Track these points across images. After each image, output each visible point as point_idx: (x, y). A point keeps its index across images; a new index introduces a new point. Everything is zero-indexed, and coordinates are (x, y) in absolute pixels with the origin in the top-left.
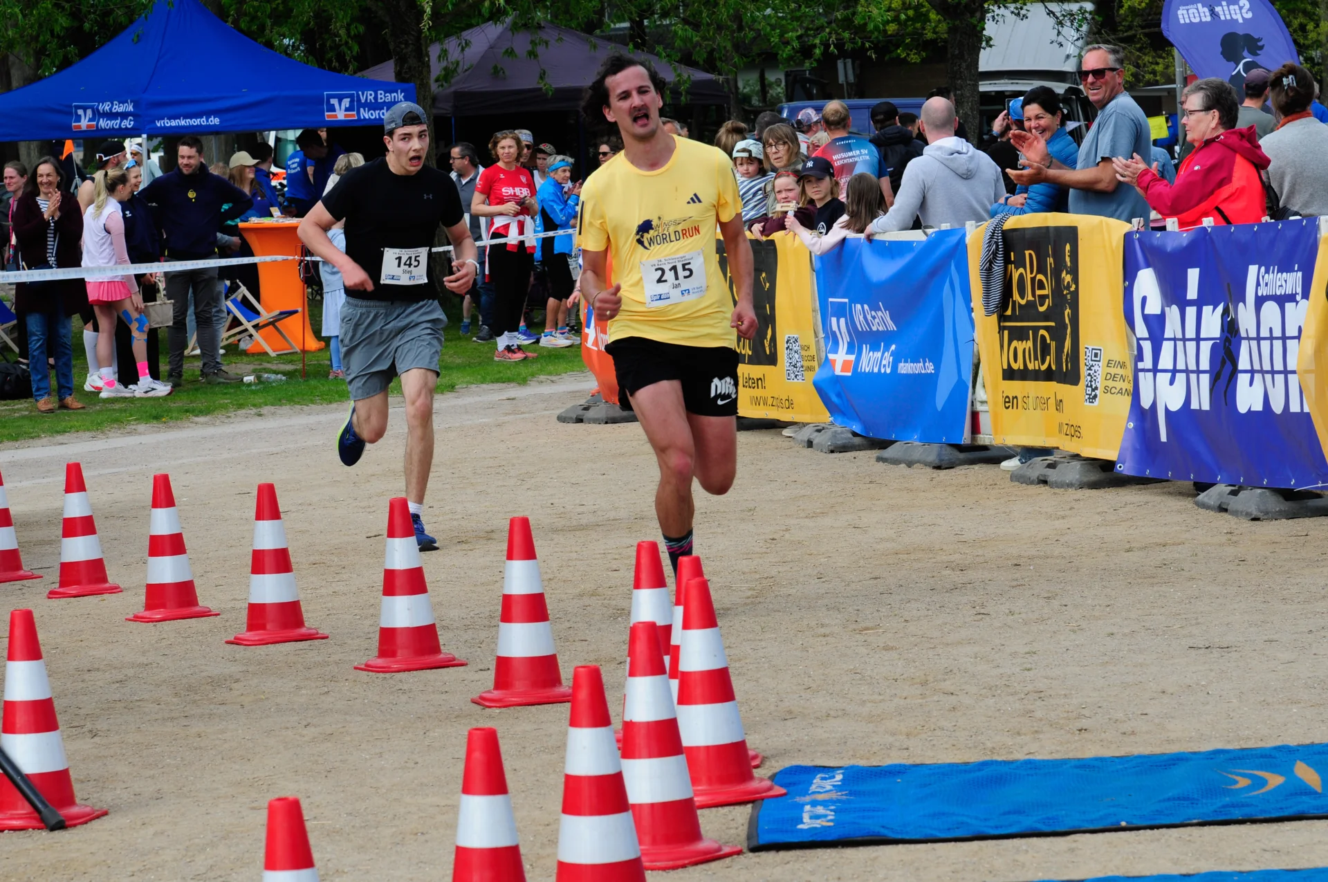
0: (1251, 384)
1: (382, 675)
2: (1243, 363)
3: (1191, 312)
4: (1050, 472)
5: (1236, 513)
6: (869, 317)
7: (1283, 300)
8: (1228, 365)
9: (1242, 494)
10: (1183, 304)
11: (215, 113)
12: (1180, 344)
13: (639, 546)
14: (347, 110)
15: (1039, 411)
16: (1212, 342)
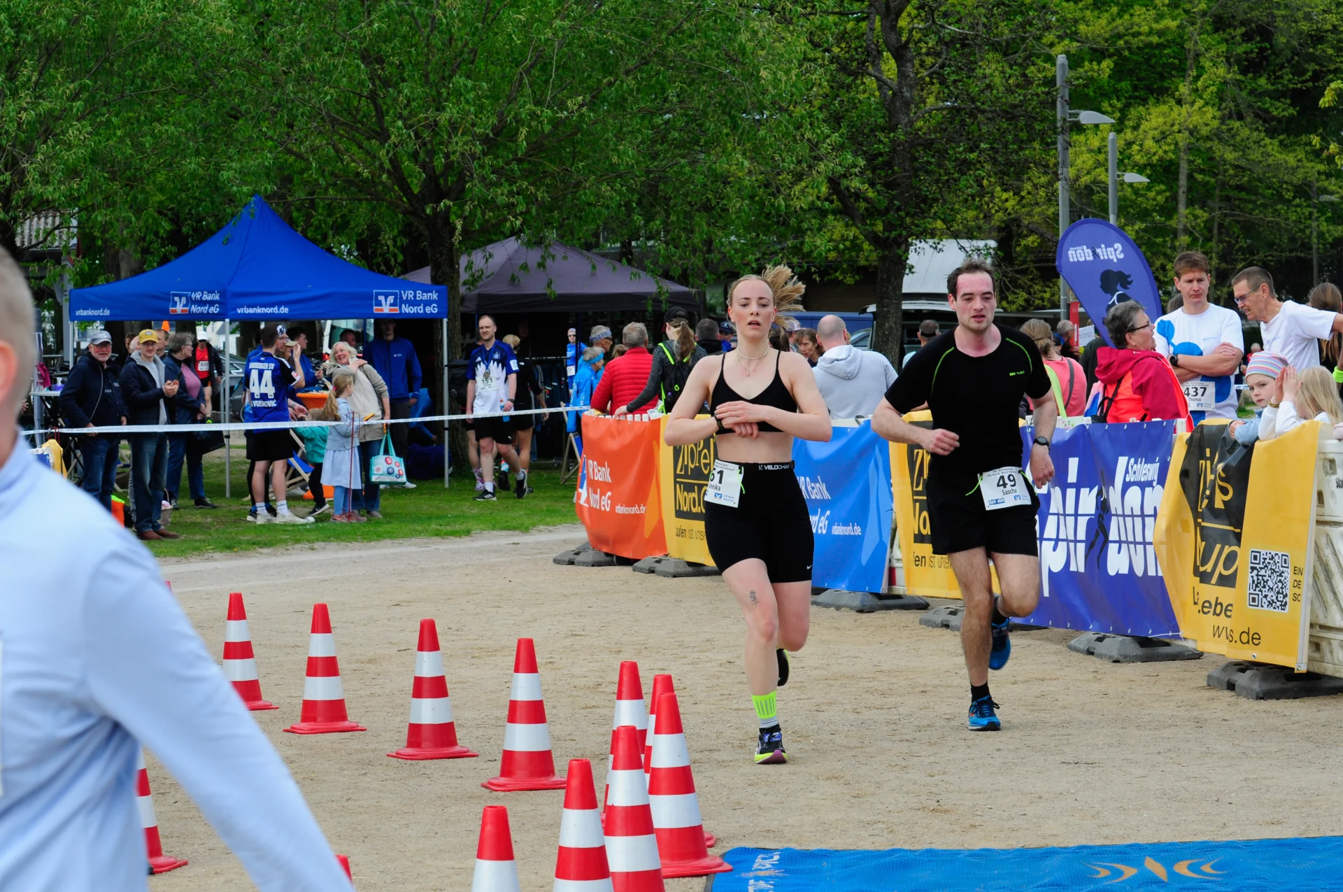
0: (1119, 552)
1: (409, 762)
2: (1113, 535)
3: (1071, 492)
4: (951, 617)
5: (1101, 656)
6: (809, 488)
7: (1143, 485)
8: (1101, 537)
9: (1106, 641)
10: (1064, 486)
11: (285, 304)
12: (1062, 518)
13: (622, 665)
14: (391, 305)
15: (943, 569)
16: (1088, 517)
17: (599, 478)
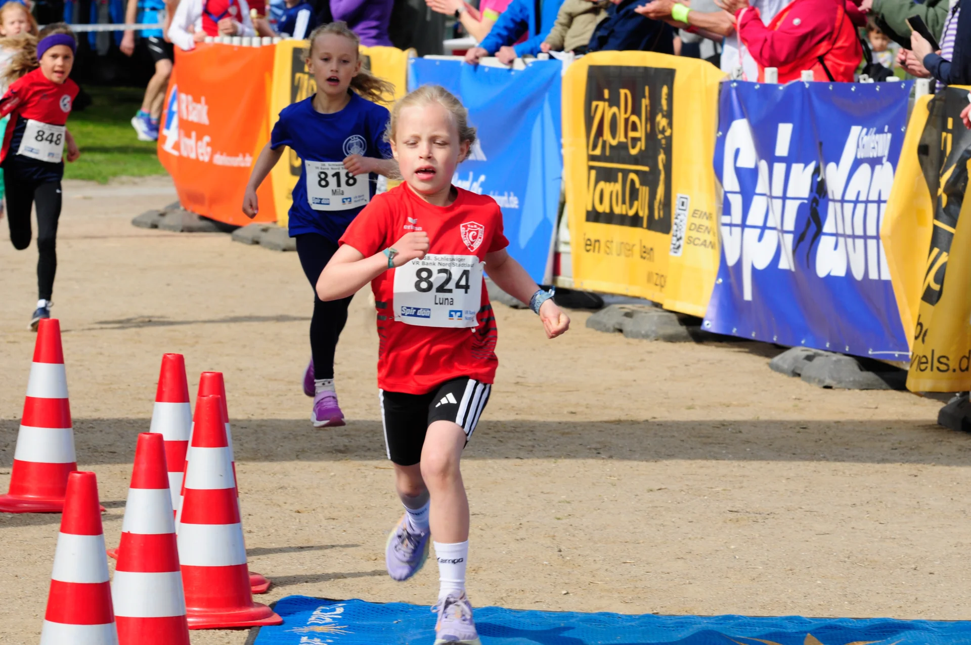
0: (836, 247)
2: (828, 227)
3: (780, 168)
4: (627, 320)
5: (809, 379)
7: (874, 162)
8: (813, 227)
9: (817, 361)
10: (772, 160)
12: (769, 200)
13: (165, 358)
15: (622, 257)
16: (799, 202)
17: (193, 118)
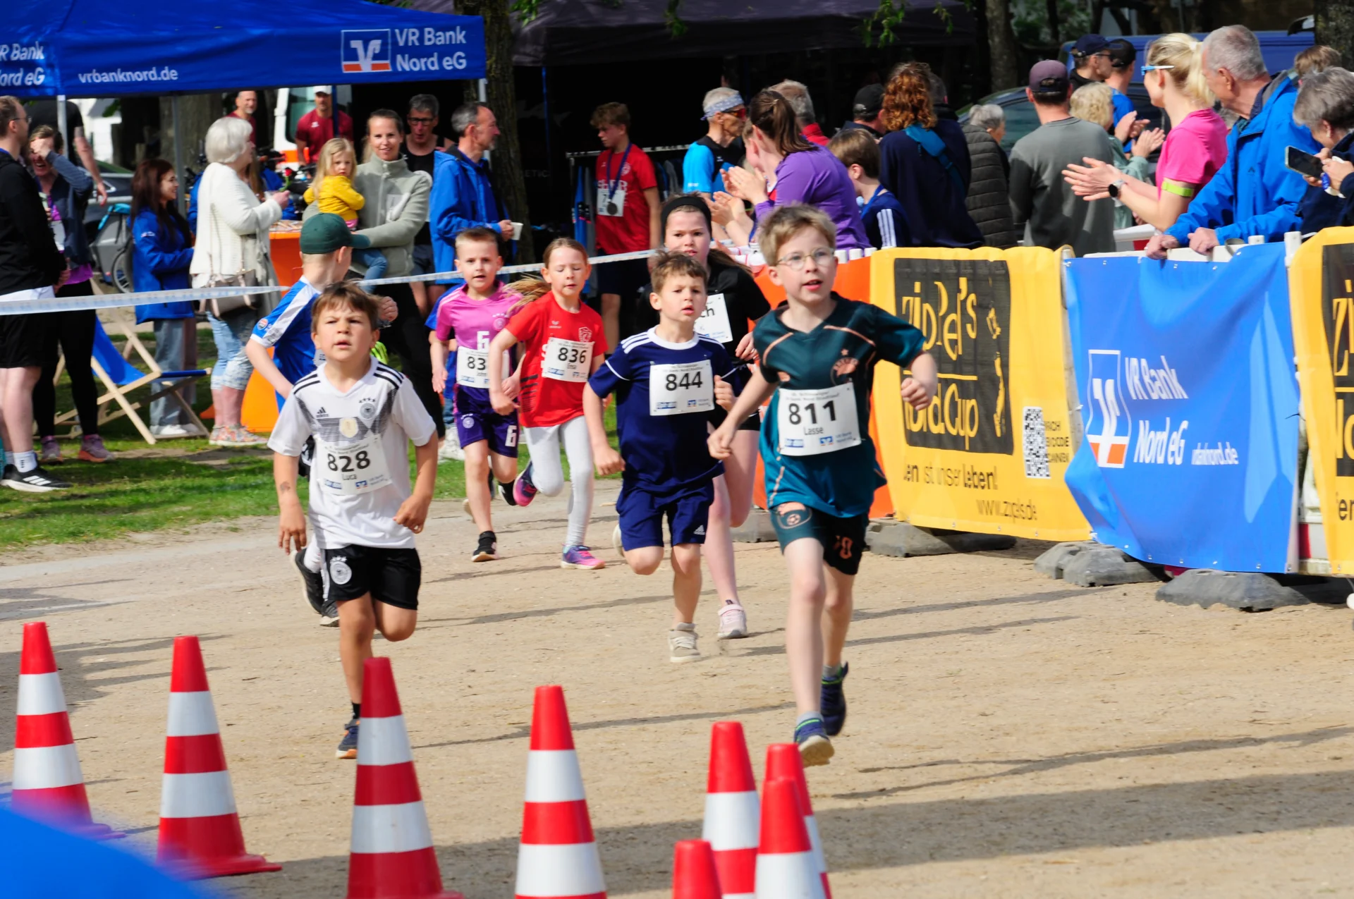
6: (1147, 379)
11: (172, 62)
14: (376, 57)
